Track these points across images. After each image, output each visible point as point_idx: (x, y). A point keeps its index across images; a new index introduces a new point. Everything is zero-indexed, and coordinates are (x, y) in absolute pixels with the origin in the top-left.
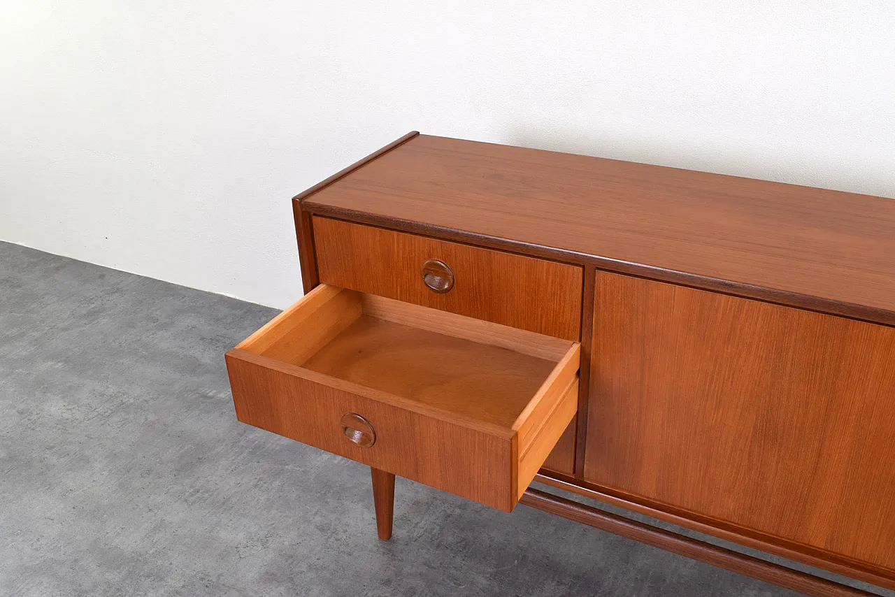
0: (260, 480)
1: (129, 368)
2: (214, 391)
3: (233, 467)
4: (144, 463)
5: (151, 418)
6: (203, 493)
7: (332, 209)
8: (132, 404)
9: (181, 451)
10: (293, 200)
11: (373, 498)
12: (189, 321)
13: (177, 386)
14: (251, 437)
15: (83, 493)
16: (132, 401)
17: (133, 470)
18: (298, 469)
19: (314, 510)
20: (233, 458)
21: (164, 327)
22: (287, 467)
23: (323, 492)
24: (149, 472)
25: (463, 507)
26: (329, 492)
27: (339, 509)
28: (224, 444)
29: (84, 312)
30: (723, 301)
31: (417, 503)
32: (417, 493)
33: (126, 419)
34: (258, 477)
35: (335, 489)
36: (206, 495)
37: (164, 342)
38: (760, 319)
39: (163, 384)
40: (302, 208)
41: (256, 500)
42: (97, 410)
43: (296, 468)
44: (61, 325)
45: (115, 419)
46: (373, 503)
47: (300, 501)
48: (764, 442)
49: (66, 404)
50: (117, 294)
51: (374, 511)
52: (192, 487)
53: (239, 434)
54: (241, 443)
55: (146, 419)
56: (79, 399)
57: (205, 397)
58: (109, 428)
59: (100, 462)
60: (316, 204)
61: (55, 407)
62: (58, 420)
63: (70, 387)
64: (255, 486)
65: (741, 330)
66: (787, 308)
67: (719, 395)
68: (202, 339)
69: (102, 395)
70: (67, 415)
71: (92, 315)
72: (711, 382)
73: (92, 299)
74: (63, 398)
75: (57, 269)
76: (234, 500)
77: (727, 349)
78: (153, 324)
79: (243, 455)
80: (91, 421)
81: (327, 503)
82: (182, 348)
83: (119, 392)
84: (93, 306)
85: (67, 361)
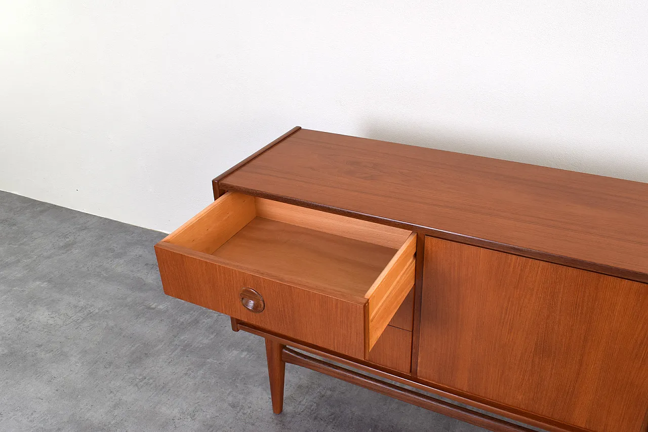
0: (189, 369)
1: (94, 286)
2: (156, 304)
3: (170, 360)
4: (106, 357)
5: (111, 324)
6: (149, 380)
7: (240, 189)
8: (97, 313)
9: (133, 348)
10: (213, 182)
11: (269, 383)
12: (138, 251)
13: (129, 300)
14: (182, 338)
15: (63, 380)
16: (97, 311)
17: (98, 363)
18: (215, 361)
19: (228, 392)
20: (170, 353)
21: (119, 256)
22: (208, 360)
23: (233, 379)
24: (110, 364)
25: (333, 389)
26: (238, 379)
27: (245, 391)
28: (163, 343)
29: (61, 244)
30: (514, 259)
31: (300, 387)
32: (300, 379)
33: (93, 324)
34: (187, 368)
35: (242, 376)
36: (151, 381)
37: (120, 267)
38: (539, 272)
39: (119, 299)
40: (219, 187)
41: (186, 385)
42: (72, 318)
43: (214, 361)
44: (45, 254)
45: (86, 324)
46: (269, 387)
47: (217, 385)
48: (542, 356)
49: (50, 313)
50: (85, 231)
51: (270, 392)
52: (140, 375)
53: (173, 336)
54: (175, 342)
55: (107, 324)
56: (59, 310)
57: (149, 308)
58: (81, 331)
59: (75, 356)
60: (229, 185)
61: (42, 315)
62: (44, 325)
63: (53, 301)
64: (186, 374)
65: (526, 279)
66: (558, 265)
67: (511, 322)
68: (147, 264)
69: (76, 307)
70: (51, 322)
71: (68, 247)
72: (506, 314)
73: (67, 235)
74: (48, 309)
75: (42, 212)
76: (171, 384)
77: (517, 291)
78: (111, 254)
79: (177, 351)
80: (68, 326)
81: (237, 386)
82: (132, 271)
83: (88, 304)
84: (68, 240)
85: (50, 281)
